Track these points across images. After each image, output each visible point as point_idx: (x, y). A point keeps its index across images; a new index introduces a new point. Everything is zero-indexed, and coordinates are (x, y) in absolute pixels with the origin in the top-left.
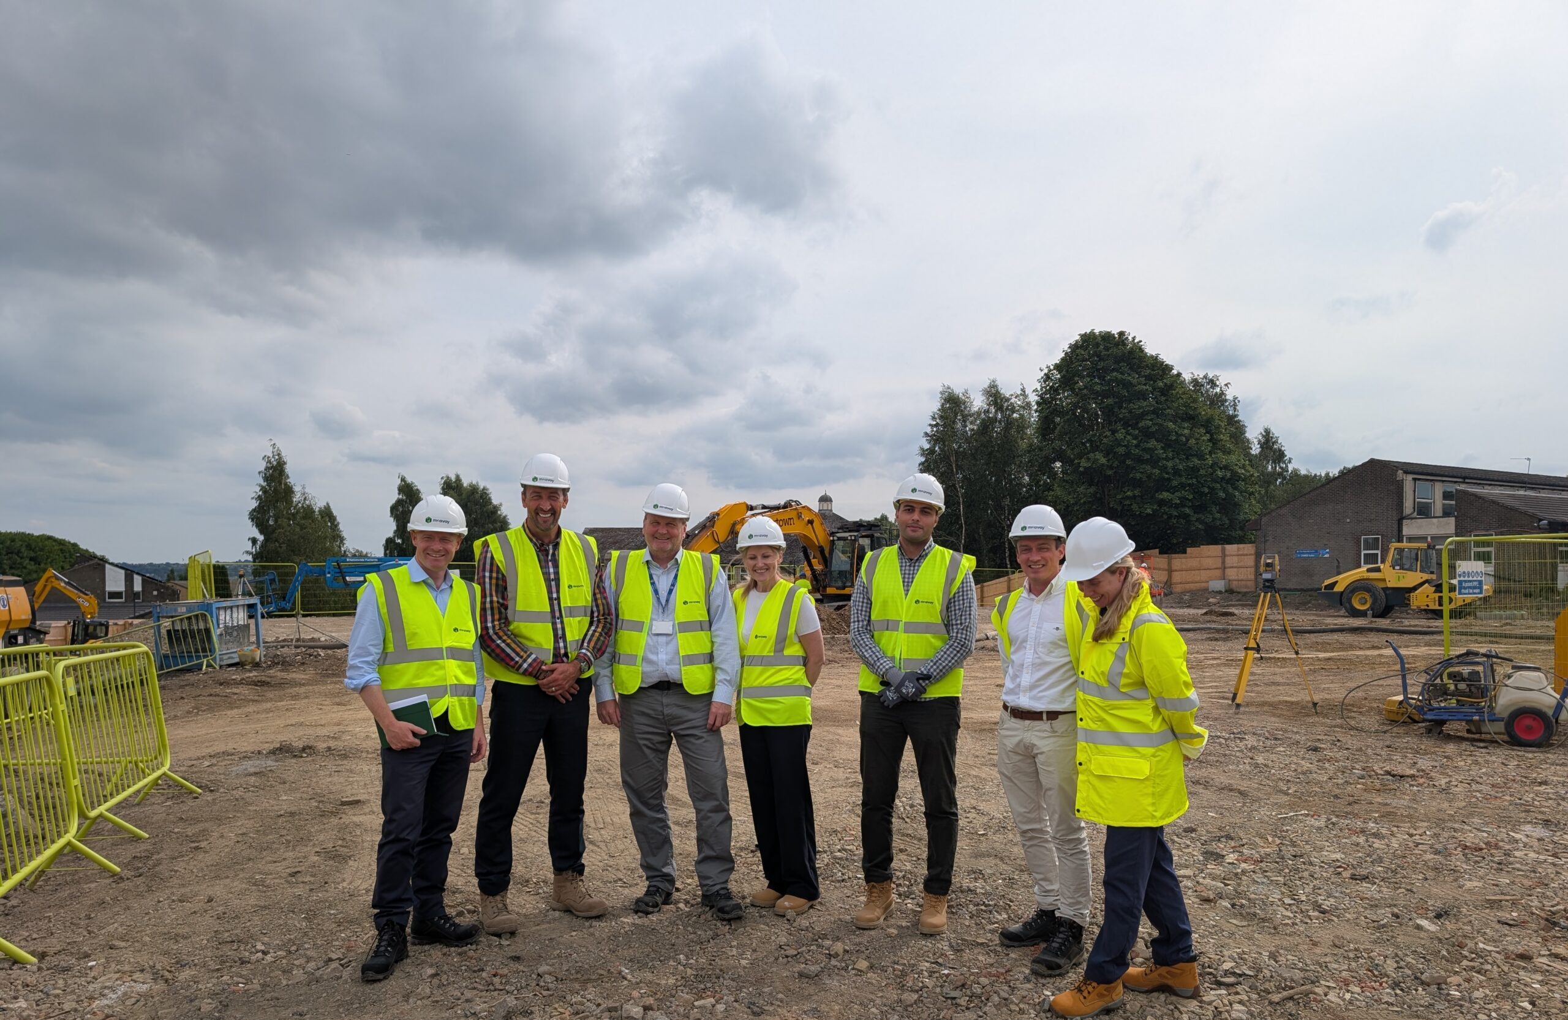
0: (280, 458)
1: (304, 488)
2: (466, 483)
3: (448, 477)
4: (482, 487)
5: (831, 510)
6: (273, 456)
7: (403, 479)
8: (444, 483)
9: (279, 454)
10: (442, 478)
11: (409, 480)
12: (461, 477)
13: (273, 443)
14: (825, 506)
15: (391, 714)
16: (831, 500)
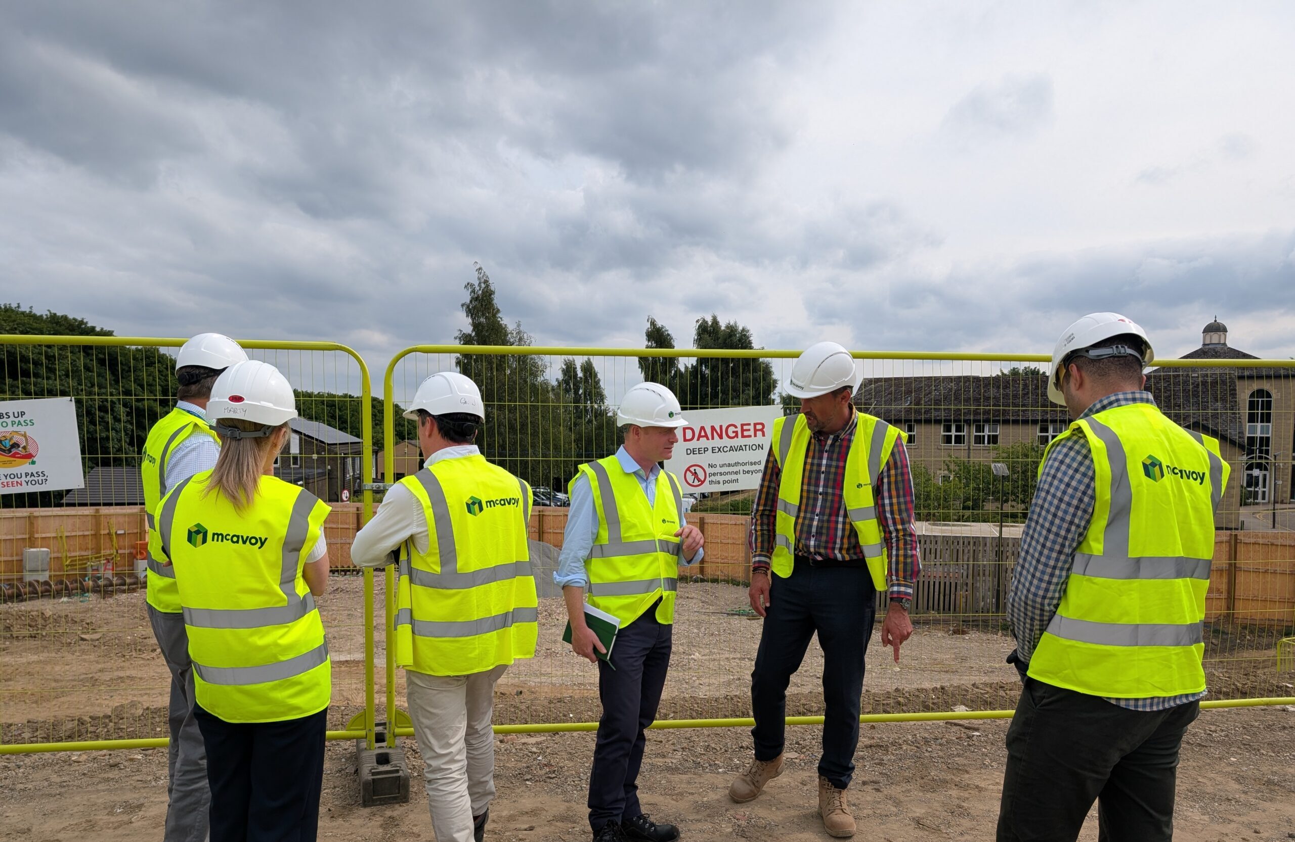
0: (488, 286)
1: (519, 326)
2: (723, 325)
3: (704, 320)
4: (740, 328)
5: (1225, 344)
6: (479, 285)
7: (653, 323)
8: (700, 326)
9: (486, 282)
10: (697, 321)
11: (659, 324)
12: (719, 319)
13: (478, 267)
14: (1215, 338)
15: (583, 616)
16: (1224, 330)
